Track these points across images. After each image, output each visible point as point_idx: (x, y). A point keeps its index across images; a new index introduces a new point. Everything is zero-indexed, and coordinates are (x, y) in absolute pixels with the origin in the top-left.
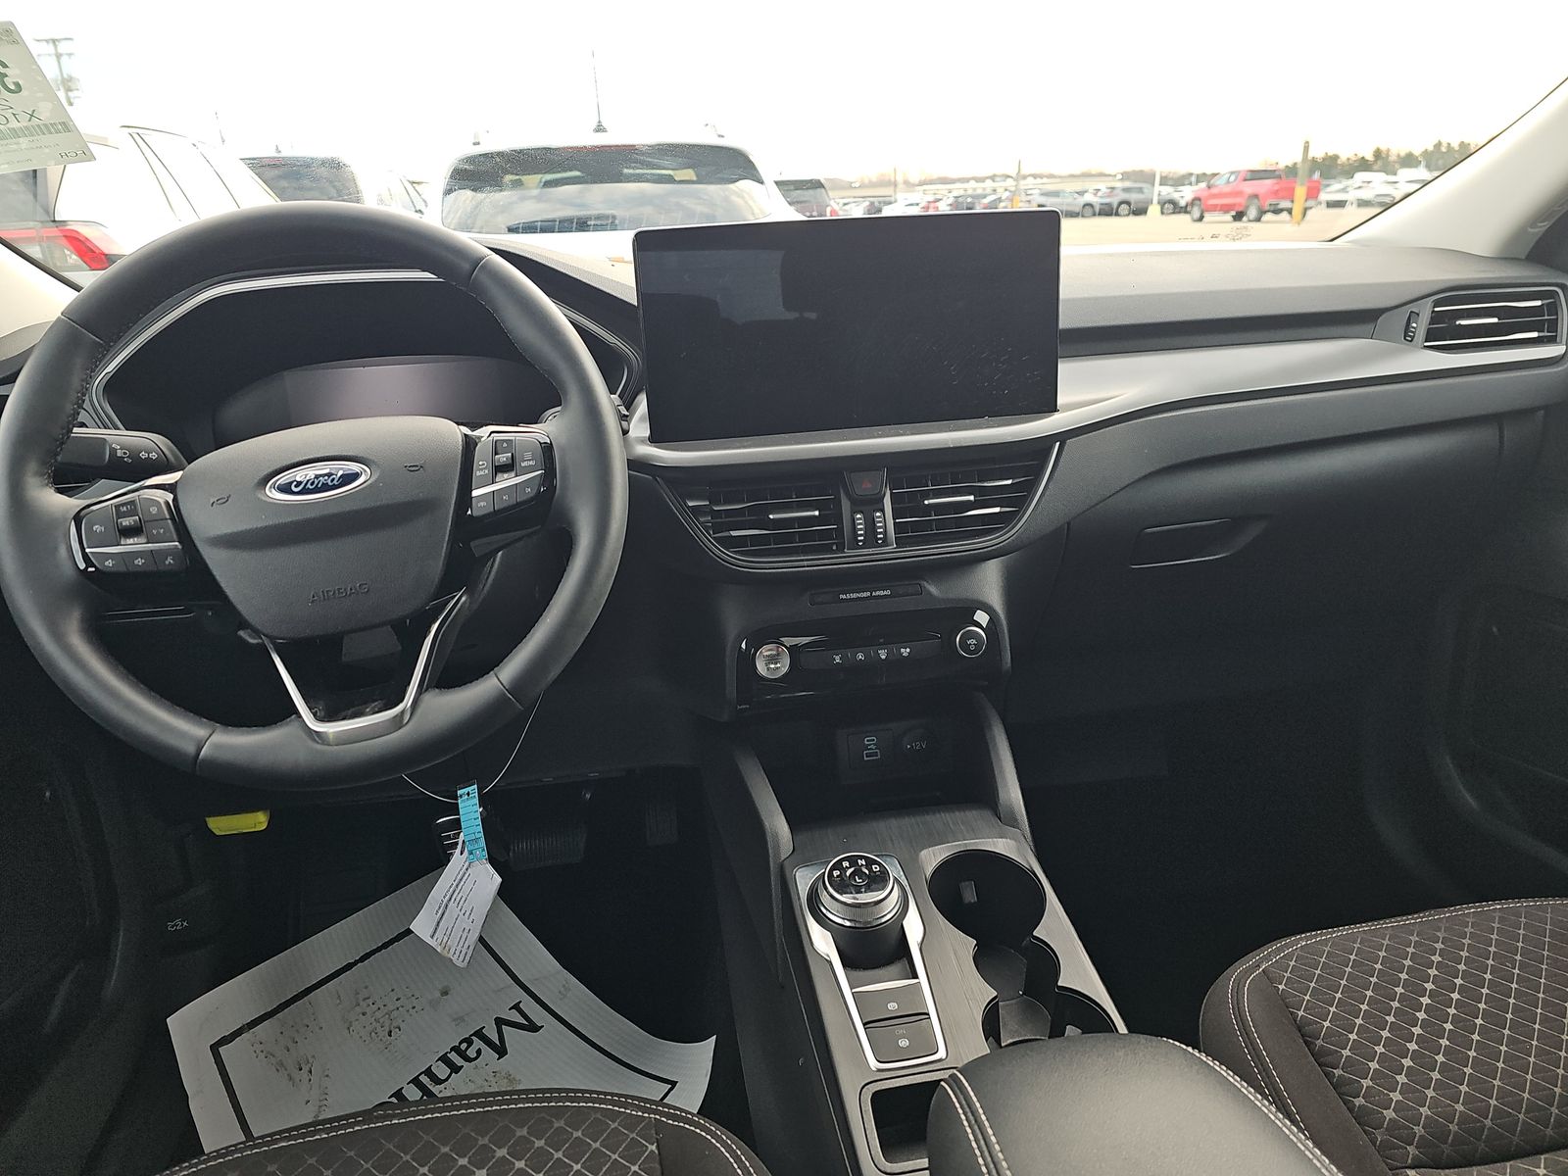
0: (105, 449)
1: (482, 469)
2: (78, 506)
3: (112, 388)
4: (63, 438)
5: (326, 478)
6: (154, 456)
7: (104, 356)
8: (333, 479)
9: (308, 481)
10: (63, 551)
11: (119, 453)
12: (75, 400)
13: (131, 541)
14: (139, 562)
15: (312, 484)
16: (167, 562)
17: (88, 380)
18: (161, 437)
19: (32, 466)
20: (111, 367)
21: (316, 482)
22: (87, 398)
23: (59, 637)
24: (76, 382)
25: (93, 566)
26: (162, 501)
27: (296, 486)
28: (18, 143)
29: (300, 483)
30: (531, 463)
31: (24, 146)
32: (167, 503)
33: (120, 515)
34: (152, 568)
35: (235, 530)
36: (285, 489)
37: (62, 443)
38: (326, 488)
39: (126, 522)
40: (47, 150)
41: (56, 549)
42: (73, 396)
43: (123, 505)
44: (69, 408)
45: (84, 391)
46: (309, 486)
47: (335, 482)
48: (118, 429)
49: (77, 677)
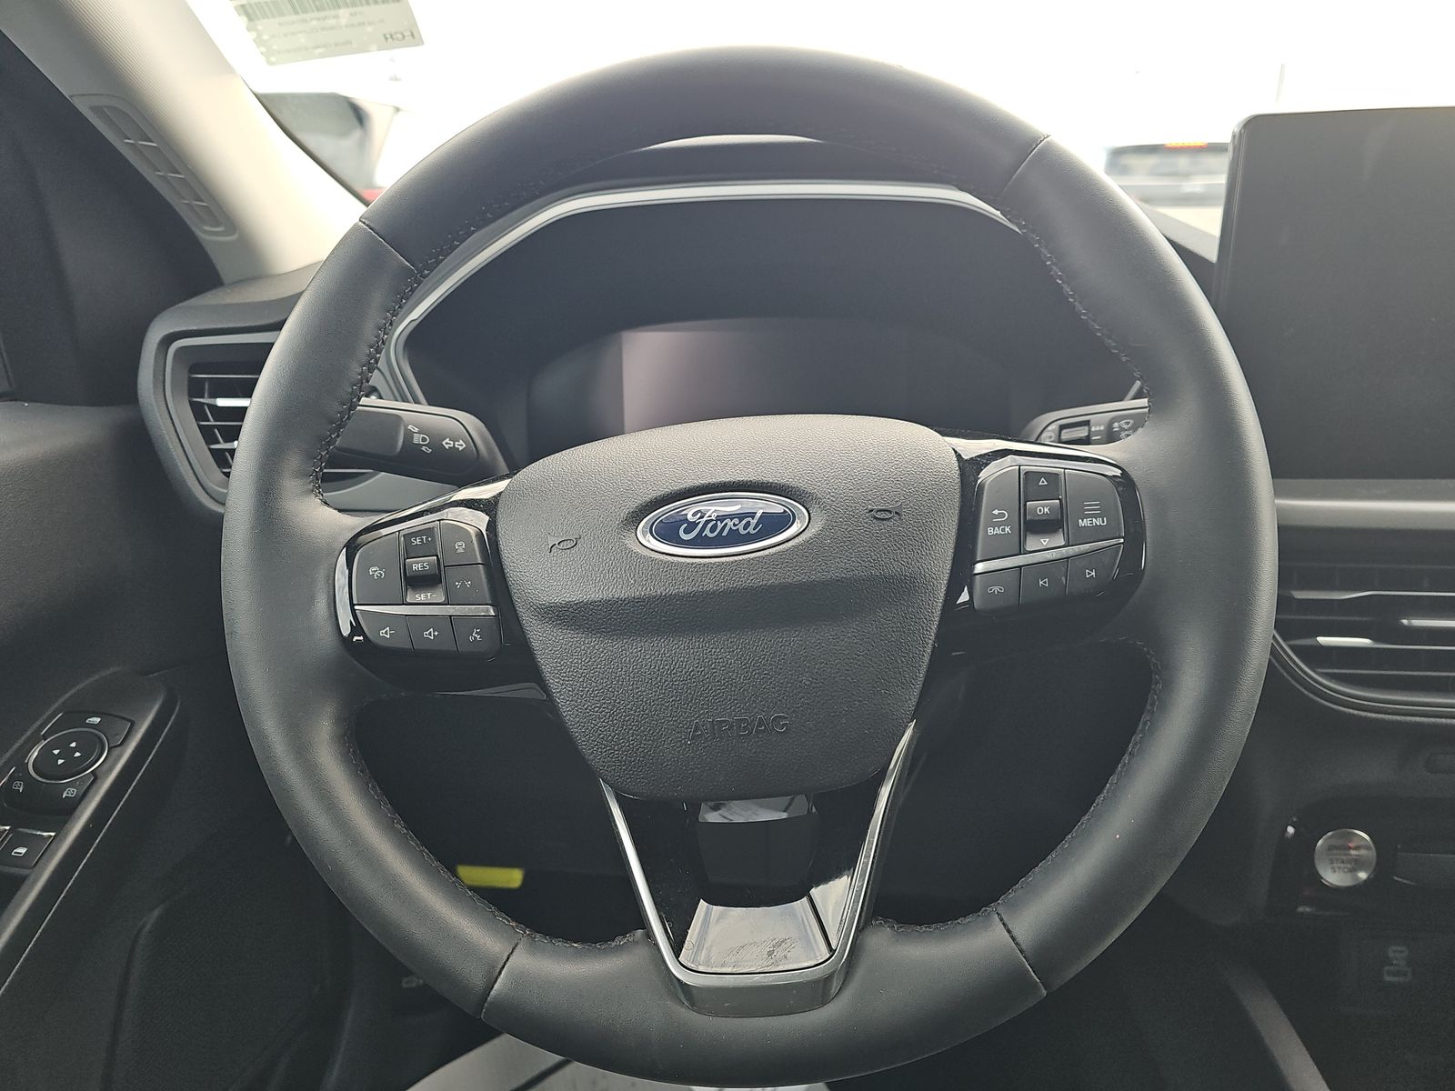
0: (397, 433)
1: (999, 525)
2: (354, 528)
3: (418, 341)
4: (342, 418)
5: (736, 521)
6: (461, 445)
7: (413, 291)
8: (748, 524)
9: (707, 522)
10: (321, 605)
11: (417, 439)
12: (364, 359)
13: (421, 597)
14: (430, 634)
15: (712, 530)
16: (471, 639)
17: (387, 327)
18: (473, 417)
19: (294, 461)
20: (418, 313)
21: (720, 525)
22: (382, 356)
23: (301, 749)
24: (369, 331)
25: (362, 633)
26: (472, 531)
27: (687, 531)
28: (336, 17)
29: (695, 524)
30: (1098, 522)
31: (343, 21)
32: (480, 534)
33: (410, 552)
34: (449, 646)
35: (585, 598)
36: (668, 532)
37: (340, 427)
38: (734, 538)
39: (418, 565)
40: (369, 29)
41: (311, 600)
42: (364, 350)
43: (415, 534)
44: (355, 370)
45: (379, 345)
46: (707, 532)
47: (750, 529)
48: (417, 402)
49: (320, 822)
